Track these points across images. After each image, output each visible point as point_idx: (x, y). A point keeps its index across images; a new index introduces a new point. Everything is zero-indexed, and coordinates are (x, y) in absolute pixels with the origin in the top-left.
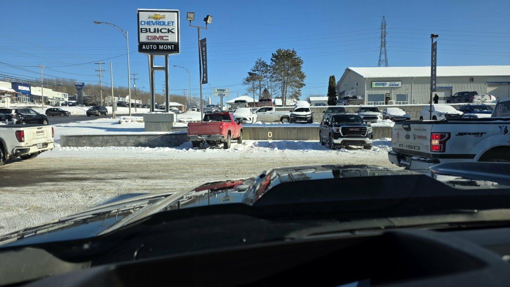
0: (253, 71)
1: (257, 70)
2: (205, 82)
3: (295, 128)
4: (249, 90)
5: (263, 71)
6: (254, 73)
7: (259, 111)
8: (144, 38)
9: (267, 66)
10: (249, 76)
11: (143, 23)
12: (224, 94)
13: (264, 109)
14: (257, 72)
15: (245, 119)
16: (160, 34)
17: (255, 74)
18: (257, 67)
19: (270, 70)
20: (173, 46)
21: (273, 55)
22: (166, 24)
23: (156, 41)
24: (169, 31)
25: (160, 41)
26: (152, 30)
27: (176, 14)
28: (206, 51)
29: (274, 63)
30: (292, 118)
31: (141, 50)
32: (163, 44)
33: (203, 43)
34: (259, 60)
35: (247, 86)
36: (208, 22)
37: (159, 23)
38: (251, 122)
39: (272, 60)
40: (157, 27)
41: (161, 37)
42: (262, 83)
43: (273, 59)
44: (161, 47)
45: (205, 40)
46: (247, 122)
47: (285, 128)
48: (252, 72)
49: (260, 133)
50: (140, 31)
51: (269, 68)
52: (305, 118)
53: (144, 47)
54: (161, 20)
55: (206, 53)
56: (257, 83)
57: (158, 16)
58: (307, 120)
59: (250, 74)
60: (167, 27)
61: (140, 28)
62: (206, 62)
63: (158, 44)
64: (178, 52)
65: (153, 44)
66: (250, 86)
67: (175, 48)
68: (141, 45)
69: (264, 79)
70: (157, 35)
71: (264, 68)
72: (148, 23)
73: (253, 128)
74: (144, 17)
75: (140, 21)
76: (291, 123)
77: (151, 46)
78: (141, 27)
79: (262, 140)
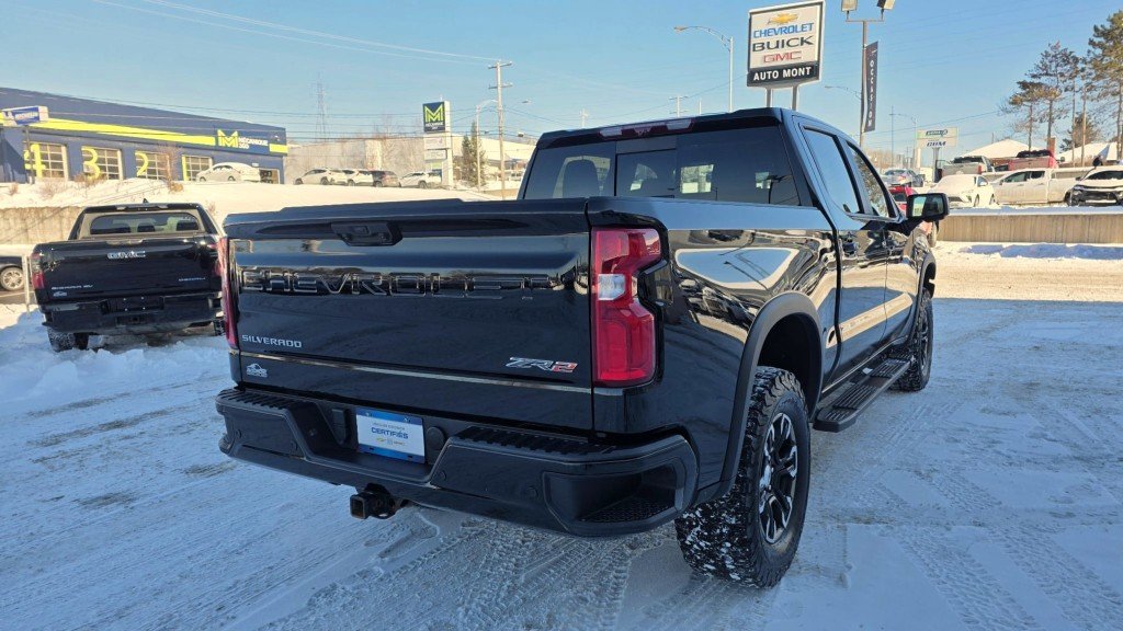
0: (1034, 76)
1: (1047, 74)
2: (868, 129)
3: (1076, 216)
4: (1017, 128)
5: (1062, 75)
6: (1036, 81)
7: (1009, 180)
8: (757, 61)
9: (1076, 60)
10: (1020, 91)
11: (758, 34)
12: (942, 141)
13: (1022, 176)
14: (1044, 80)
15: (958, 199)
16: (787, 50)
17: (1040, 85)
18: (1046, 67)
19: (1083, 70)
20: (808, 69)
21: (1096, 29)
22: (799, 29)
23: (779, 63)
24: (803, 41)
25: (785, 62)
26: (773, 45)
27: (818, 7)
28: (875, 67)
29: (1099, 51)
30: (1076, 194)
31: (751, 82)
32: (790, 67)
33: (871, 53)
34: (1055, 47)
35: (1012, 118)
36: (885, 7)
37: (785, 30)
38: (971, 205)
39: (1091, 43)
40: (780, 37)
41: (789, 56)
42: (1056, 105)
43: (1097, 40)
44: (786, 74)
45: (875, 46)
46: (961, 204)
47: (1050, 216)
48: (1029, 80)
49: (988, 227)
50: (751, 48)
51: (1080, 66)
52: (1112, 193)
53: (756, 77)
54: (790, 24)
55: (875, 72)
56: (1042, 106)
57: (786, 18)
58: (1115, 198)
59: (1024, 85)
60: (800, 35)
61: (752, 43)
62: (875, 89)
63: (780, 70)
64: (818, 78)
65: (772, 69)
66: (1022, 113)
67: (813, 71)
68: (752, 73)
69: (1064, 94)
70: (781, 51)
71: (1068, 67)
72: (767, 33)
73: (972, 217)
74: (760, 23)
75: (753, 31)
76: (1073, 204)
77: (769, 73)
78: (754, 41)
79: (990, 241)
